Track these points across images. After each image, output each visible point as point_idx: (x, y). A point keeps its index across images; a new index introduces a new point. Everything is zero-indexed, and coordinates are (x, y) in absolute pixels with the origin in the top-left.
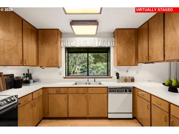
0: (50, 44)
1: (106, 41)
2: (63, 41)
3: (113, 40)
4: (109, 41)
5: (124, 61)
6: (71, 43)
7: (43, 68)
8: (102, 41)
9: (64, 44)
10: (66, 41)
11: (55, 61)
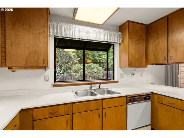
0: (30, 27)
1: (113, 35)
2: (54, 26)
3: (120, 35)
4: (117, 36)
5: (135, 61)
6: (67, 32)
7: (13, 71)
8: (109, 34)
9: (55, 31)
10: (59, 27)
11: (41, 58)
